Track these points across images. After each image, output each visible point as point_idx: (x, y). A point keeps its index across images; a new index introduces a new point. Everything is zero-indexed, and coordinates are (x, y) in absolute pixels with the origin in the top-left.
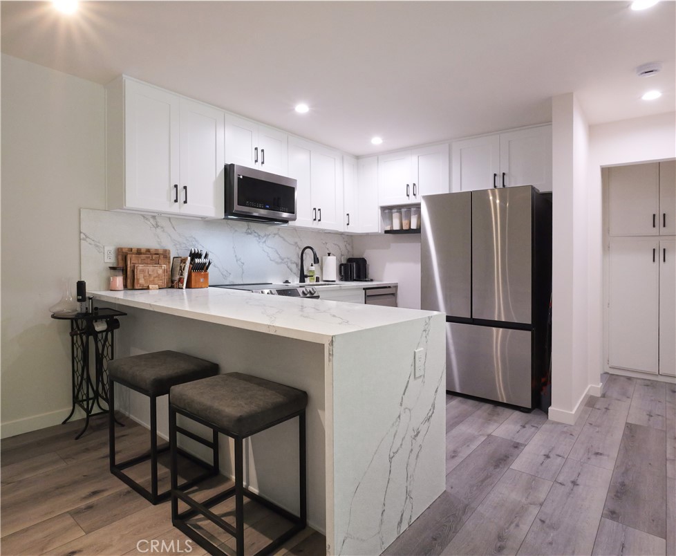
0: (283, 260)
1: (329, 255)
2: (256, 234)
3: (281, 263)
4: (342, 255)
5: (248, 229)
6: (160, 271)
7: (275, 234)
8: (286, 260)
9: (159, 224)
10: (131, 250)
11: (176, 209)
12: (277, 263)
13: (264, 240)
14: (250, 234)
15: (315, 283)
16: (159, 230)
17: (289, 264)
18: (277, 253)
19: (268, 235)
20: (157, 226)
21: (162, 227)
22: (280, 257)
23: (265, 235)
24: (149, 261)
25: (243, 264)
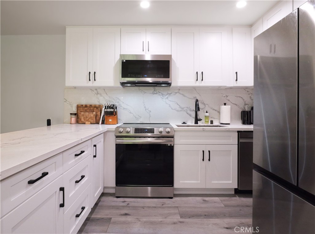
0: (183, 109)
1: (225, 104)
2: (160, 94)
3: (181, 111)
4: (245, 104)
5: (154, 91)
6: (92, 115)
7: (176, 93)
8: (185, 109)
9: (99, 92)
10: (82, 105)
11: (91, 84)
12: (178, 111)
13: (167, 97)
14: (156, 94)
15: (209, 124)
16: (98, 95)
17: (189, 112)
18: (178, 104)
19: (170, 94)
20: (98, 93)
21: (100, 94)
22: (181, 107)
23: (168, 94)
24: (88, 110)
25: (150, 111)
